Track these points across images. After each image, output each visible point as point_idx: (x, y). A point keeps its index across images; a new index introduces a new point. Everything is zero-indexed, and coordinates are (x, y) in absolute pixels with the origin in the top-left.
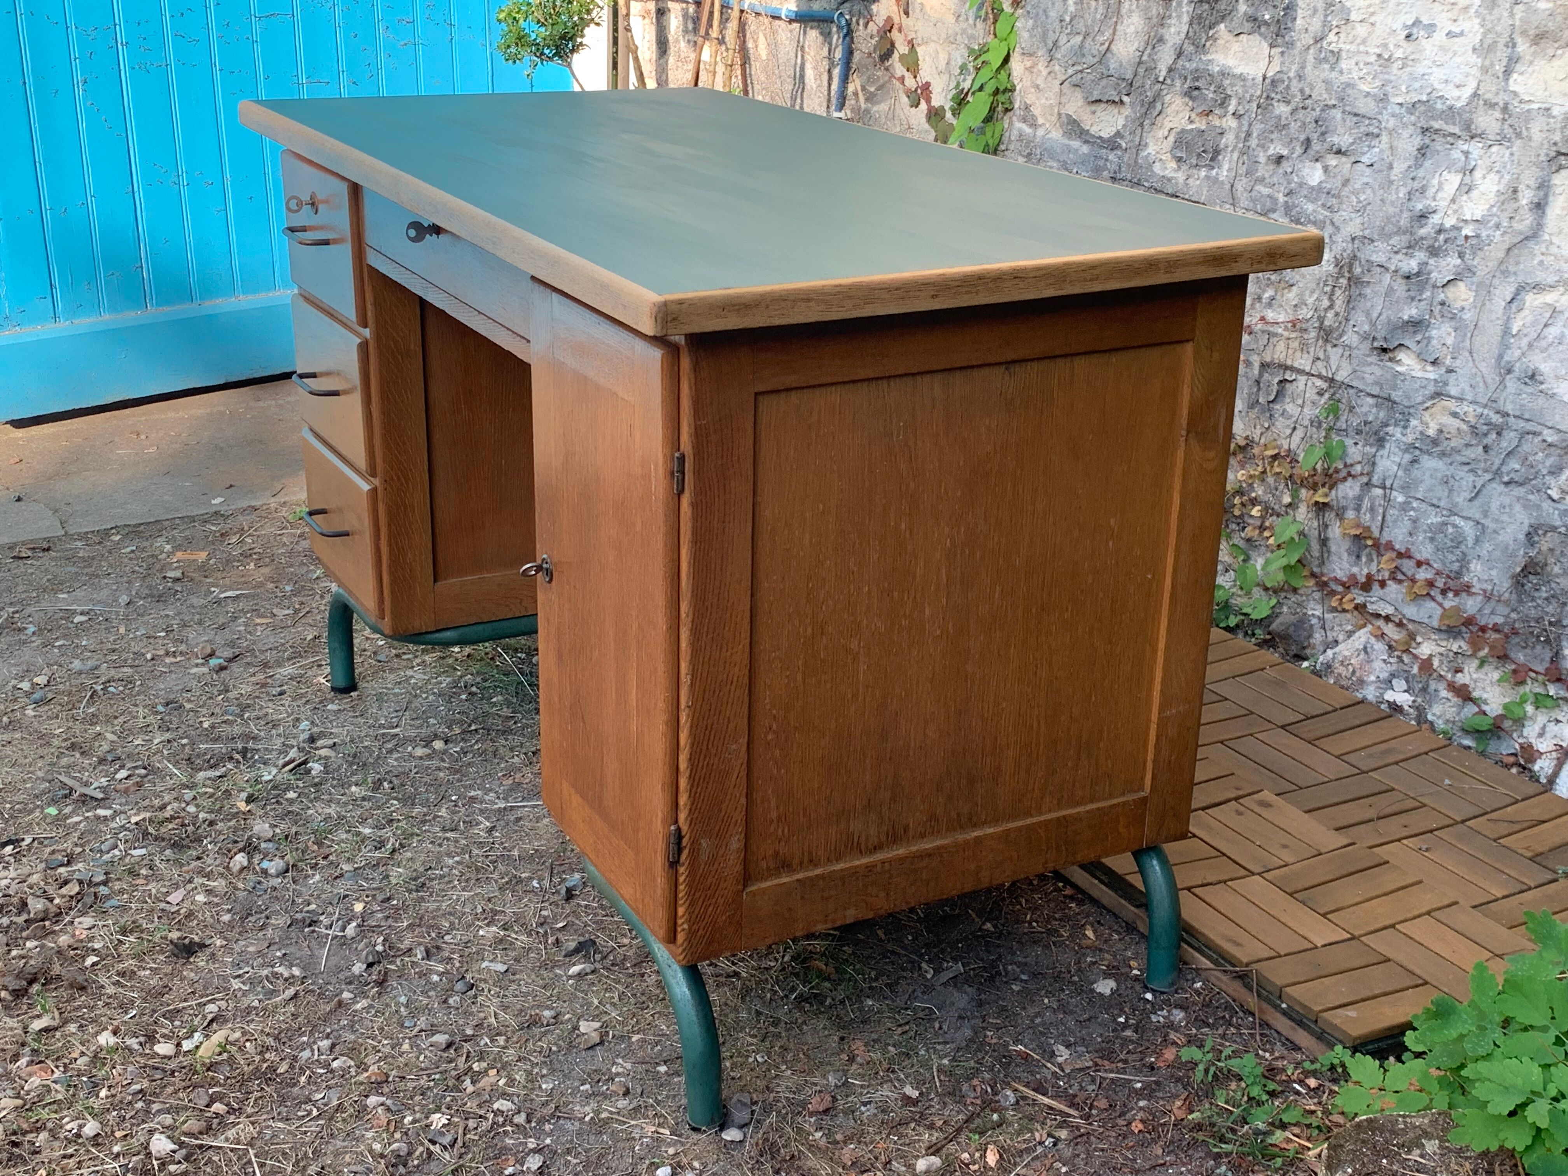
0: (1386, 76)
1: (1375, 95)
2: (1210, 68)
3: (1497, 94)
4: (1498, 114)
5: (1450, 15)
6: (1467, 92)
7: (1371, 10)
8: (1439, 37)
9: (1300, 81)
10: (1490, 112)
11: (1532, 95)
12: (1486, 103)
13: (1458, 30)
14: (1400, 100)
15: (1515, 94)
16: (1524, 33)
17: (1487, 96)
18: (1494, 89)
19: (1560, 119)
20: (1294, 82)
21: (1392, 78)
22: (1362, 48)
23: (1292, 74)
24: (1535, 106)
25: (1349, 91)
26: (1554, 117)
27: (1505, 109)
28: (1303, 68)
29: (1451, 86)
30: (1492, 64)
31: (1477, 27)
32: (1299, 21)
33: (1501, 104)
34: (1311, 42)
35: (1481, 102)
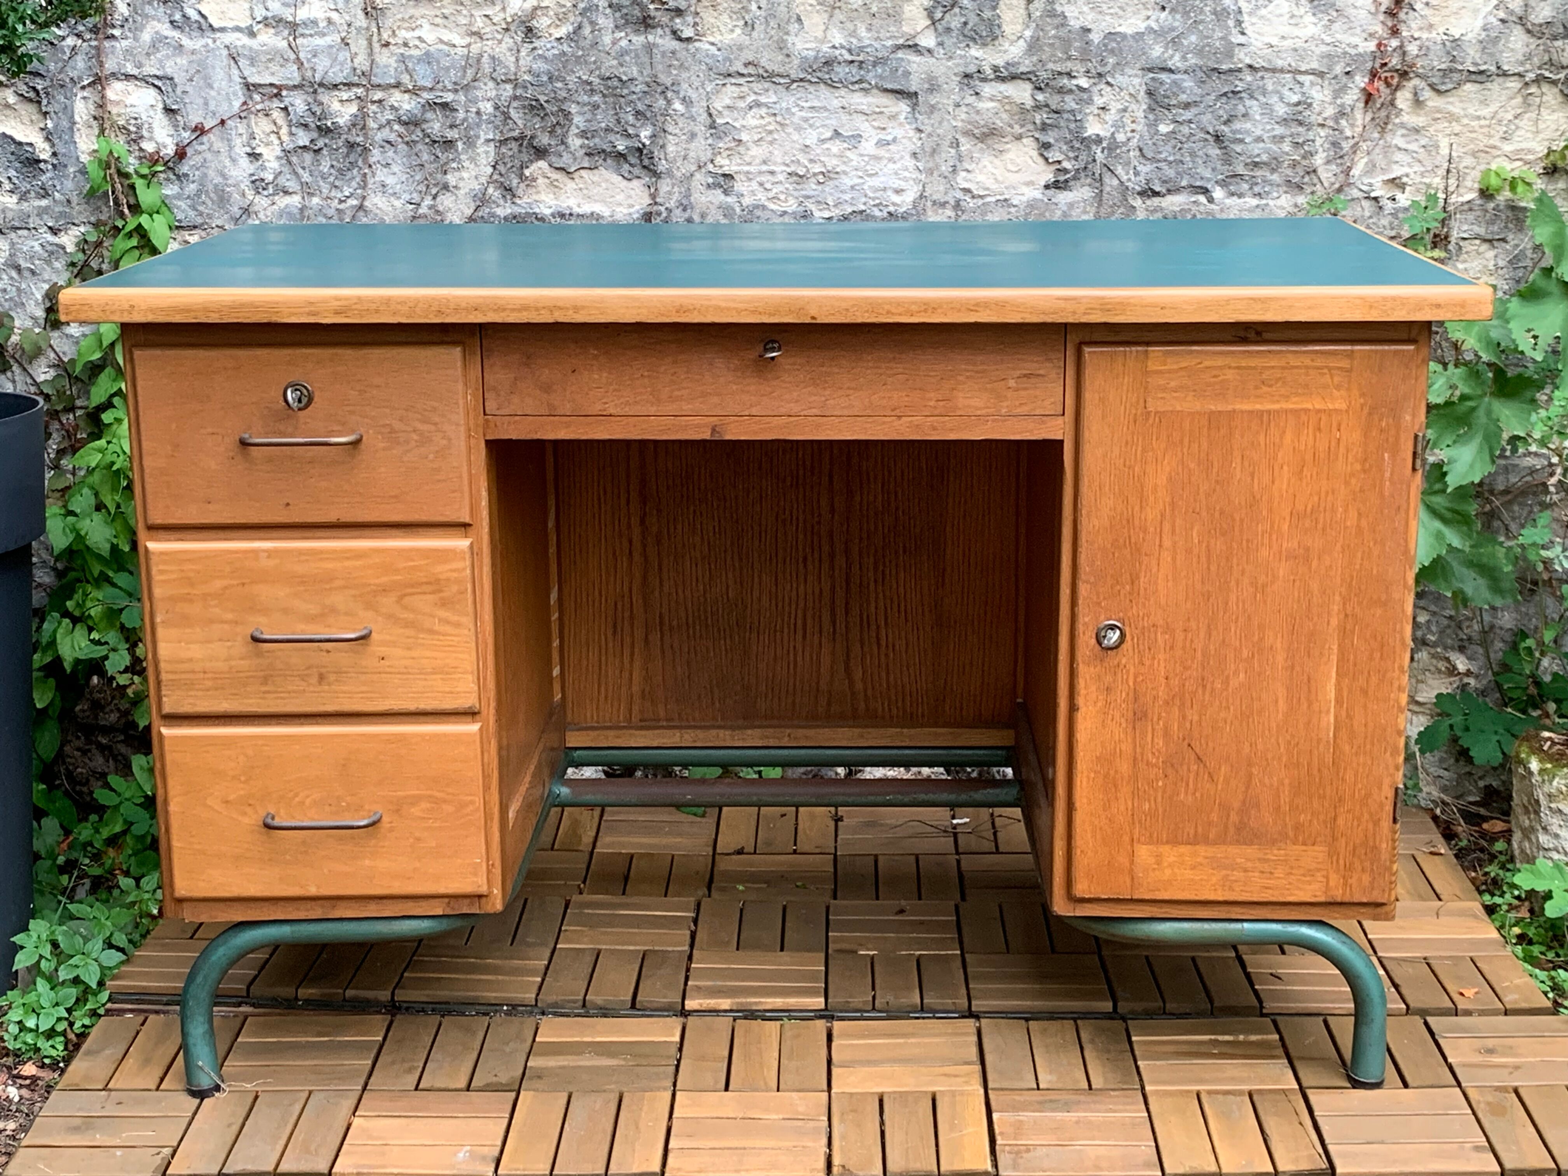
0: (804, 193)
1: (794, 213)
2: (537, 210)
3: (946, 193)
4: (949, 212)
5: (875, 124)
6: (909, 197)
7: (771, 128)
8: (868, 146)
9: (684, 210)
10: (940, 211)
11: (988, 189)
12: (934, 203)
13: (890, 138)
14: (827, 214)
15: (967, 191)
16: (967, 133)
17: (935, 197)
18: (942, 188)
19: (1022, 207)
20: (678, 212)
21: (812, 193)
22: (764, 168)
23: (672, 204)
24: (993, 199)
25: (758, 213)
26: (1015, 206)
27: (957, 206)
28: (688, 196)
29: (889, 193)
30: (937, 167)
31: (912, 133)
32: (670, 148)
33: (952, 202)
34: (694, 168)
35: (929, 204)
